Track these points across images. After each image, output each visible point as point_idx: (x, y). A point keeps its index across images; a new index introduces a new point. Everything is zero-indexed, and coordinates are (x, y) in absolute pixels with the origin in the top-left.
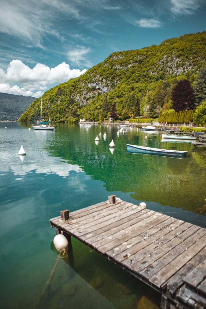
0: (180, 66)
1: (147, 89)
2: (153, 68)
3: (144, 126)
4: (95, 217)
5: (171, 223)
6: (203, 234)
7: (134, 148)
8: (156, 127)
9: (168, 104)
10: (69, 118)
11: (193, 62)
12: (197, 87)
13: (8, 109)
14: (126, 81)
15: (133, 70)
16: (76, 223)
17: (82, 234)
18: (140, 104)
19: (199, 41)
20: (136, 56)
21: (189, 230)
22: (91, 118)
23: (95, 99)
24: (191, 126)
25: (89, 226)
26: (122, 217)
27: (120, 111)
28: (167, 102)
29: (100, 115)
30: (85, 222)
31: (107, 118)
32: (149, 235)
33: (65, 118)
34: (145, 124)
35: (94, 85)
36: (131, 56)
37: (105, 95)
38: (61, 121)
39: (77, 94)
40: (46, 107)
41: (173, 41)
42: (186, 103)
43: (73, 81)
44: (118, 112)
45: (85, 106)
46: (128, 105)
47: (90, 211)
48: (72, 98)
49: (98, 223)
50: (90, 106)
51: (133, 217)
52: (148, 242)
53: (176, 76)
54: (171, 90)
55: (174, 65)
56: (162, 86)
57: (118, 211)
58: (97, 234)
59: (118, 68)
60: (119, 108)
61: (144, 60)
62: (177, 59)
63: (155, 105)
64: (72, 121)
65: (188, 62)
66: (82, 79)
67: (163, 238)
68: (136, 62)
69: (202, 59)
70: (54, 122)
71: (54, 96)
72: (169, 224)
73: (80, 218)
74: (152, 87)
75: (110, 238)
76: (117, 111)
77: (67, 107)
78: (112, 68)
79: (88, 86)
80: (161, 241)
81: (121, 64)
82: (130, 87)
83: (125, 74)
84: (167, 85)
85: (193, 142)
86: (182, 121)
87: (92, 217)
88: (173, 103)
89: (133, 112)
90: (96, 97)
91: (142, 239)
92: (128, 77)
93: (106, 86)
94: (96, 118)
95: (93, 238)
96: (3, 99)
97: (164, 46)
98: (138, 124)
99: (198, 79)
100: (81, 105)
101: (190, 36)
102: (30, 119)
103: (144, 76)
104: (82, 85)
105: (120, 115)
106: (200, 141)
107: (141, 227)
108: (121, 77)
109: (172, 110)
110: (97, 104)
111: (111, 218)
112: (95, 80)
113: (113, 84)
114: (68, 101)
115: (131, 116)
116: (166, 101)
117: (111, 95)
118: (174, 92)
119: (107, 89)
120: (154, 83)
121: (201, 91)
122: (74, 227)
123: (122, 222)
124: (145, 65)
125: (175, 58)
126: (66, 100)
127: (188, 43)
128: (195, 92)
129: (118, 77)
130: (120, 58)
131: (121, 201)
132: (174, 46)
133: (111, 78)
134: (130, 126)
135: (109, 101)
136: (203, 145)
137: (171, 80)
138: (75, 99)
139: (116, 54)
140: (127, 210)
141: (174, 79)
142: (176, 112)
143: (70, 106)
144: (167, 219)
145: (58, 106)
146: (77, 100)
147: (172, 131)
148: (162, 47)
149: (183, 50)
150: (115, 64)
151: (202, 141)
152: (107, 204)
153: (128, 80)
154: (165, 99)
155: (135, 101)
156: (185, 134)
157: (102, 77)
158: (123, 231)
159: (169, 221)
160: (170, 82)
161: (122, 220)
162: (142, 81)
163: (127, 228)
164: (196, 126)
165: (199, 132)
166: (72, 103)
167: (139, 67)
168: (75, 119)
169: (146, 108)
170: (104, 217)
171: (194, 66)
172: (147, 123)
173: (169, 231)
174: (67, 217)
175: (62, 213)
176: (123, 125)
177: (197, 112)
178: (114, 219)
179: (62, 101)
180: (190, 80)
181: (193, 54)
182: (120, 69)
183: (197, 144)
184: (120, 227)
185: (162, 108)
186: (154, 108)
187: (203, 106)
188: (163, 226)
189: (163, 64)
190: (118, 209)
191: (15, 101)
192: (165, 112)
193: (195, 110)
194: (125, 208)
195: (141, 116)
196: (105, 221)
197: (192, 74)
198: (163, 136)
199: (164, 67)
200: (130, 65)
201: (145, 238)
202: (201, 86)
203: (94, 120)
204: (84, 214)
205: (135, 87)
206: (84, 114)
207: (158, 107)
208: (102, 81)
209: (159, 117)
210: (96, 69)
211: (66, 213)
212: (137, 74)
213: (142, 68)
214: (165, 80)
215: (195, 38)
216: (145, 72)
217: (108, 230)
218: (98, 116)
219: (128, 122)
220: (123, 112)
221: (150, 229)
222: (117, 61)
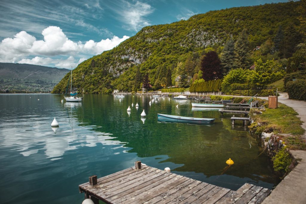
0: (207, 39)
1: (178, 60)
2: (182, 41)
3: (175, 96)
4: (121, 181)
5: (190, 184)
6: (216, 191)
7: (164, 117)
8: (187, 96)
9: (198, 74)
10: (103, 89)
11: (219, 35)
12: (224, 58)
13: (41, 81)
14: (158, 53)
15: (164, 43)
16: (103, 187)
17: (108, 197)
18: (171, 75)
19: (223, 17)
20: (166, 30)
21: (205, 189)
22: (125, 89)
23: (128, 70)
24: (220, 94)
25: (115, 190)
26: (146, 181)
27: (153, 82)
28: (197, 73)
29: (134, 86)
30: (111, 186)
31: (140, 88)
32: (168, 194)
33: (98, 89)
34: (177, 93)
35: (127, 57)
36: (161, 30)
37: (137, 66)
38: (95, 92)
39: (110, 66)
40: (80, 79)
41: (200, 17)
42: (215, 73)
43: (106, 53)
44: (150, 83)
45: (118, 78)
46: (160, 76)
47: (117, 176)
48: (105, 69)
49: (124, 186)
50: (123, 77)
51: (156, 179)
52: (167, 200)
53: (204, 48)
54: (201, 61)
55: (202, 38)
56: (192, 58)
57: (143, 176)
58: (122, 196)
59: (150, 41)
60: (152, 79)
61: (174, 33)
62: (205, 32)
63: (186, 75)
64: (106, 92)
65: (215, 35)
66: (115, 51)
67: (180, 196)
68: (167, 35)
69: (227, 32)
70: (88, 93)
71: (87, 68)
72: (188, 184)
73: (107, 183)
74: (183, 58)
75: (133, 198)
76: (149, 81)
77: (100, 79)
78: (144, 41)
79: (121, 58)
80: (178, 199)
81: (153, 37)
82: (161, 59)
83: (157, 46)
84: (196, 56)
85: (220, 110)
86: (211, 90)
87: (118, 181)
88: (202, 73)
89: (165, 82)
90: (129, 68)
91: (162, 198)
92: (160, 49)
93: (139, 58)
94: (129, 89)
95: (117, 199)
96: (36, 71)
97: (192, 21)
98: (170, 94)
99: (225, 50)
100: (114, 76)
101: (215, 12)
102: (63, 91)
103: (174, 48)
104: (115, 57)
105: (152, 85)
106: (228, 108)
107: (162, 188)
108: (153, 49)
109: (202, 80)
110: (130, 75)
111: (136, 182)
112: (127, 52)
113: (146, 56)
114: (101, 72)
115: (163, 86)
116: (196, 71)
117: (144, 67)
118: (203, 63)
119: (140, 61)
120: (184, 55)
121: (227, 62)
122: (101, 191)
123: (146, 184)
124: (175, 38)
125: (202, 32)
126: (99, 72)
127: (214, 18)
128: (222, 63)
129: (150, 50)
130: (151, 32)
131: (147, 166)
132: (201, 21)
133: (143, 50)
134: (162, 96)
135: (141, 72)
136: (229, 112)
137: (200, 51)
138: (108, 70)
139: (147, 28)
140: (151, 174)
141: (203, 50)
142: (205, 81)
143: (104, 77)
144: (187, 180)
145: (92, 78)
146: (111, 71)
147: (202, 100)
148: (190, 21)
149: (209, 25)
150: (146, 37)
151: (229, 108)
152: (133, 169)
153: (159, 52)
154: (195, 69)
155: (166, 72)
156: (214, 102)
157: (135, 50)
158: (146, 192)
159: (188, 182)
160: (199, 53)
161: (145, 183)
162: (173, 53)
163: (149, 189)
164: (225, 95)
165: (227, 100)
166: (105, 75)
167: (170, 40)
168: (108, 90)
169: (177, 78)
170: (130, 181)
171: (220, 39)
172: (179, 93)
173: (186, 191)
174: (95, 182)
175: (90, 178)
176: (156, 95)
177: (225, 81)
178: (138, 182)
179: (96, 73)
180: (217, 51)
181: (219, 28)
182: (152, 41)
183: (223, 112)
184: (143, 189)
185: (192, 78)
186: (184, 78)
187: (230, 75)
188: (182, 187)
189: (192, 37)
190: (143, 173)
191: (48, 73)
192: (195, 82)
193: (223, 80)
194: (150, 173)
195: (173, 86)
196: (130, 185)
197: (219, 46)
198: (193, 105)
199: (193, 40)
200: (161, 38)
201: (165, 197)
202: (228, 57)
203: (127, 90)
204: (112, 179)
205: (166, 58)
206: (117, 85)
207: (189, 77)
208: (135, 53)
209: (190, 87)
210: (128, 42)
211: (94, 179)
212: (168, 46)
213: (172, 41)
214: (194, 52)
215: (220, 14)
216: (176, 45)
217: (132, 192)
218: (132, 87)
219: (160, 92)
220: (155, 82)
221: (170, 189)
222: (149, 34)
